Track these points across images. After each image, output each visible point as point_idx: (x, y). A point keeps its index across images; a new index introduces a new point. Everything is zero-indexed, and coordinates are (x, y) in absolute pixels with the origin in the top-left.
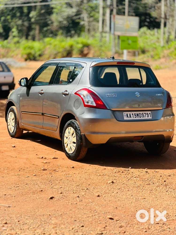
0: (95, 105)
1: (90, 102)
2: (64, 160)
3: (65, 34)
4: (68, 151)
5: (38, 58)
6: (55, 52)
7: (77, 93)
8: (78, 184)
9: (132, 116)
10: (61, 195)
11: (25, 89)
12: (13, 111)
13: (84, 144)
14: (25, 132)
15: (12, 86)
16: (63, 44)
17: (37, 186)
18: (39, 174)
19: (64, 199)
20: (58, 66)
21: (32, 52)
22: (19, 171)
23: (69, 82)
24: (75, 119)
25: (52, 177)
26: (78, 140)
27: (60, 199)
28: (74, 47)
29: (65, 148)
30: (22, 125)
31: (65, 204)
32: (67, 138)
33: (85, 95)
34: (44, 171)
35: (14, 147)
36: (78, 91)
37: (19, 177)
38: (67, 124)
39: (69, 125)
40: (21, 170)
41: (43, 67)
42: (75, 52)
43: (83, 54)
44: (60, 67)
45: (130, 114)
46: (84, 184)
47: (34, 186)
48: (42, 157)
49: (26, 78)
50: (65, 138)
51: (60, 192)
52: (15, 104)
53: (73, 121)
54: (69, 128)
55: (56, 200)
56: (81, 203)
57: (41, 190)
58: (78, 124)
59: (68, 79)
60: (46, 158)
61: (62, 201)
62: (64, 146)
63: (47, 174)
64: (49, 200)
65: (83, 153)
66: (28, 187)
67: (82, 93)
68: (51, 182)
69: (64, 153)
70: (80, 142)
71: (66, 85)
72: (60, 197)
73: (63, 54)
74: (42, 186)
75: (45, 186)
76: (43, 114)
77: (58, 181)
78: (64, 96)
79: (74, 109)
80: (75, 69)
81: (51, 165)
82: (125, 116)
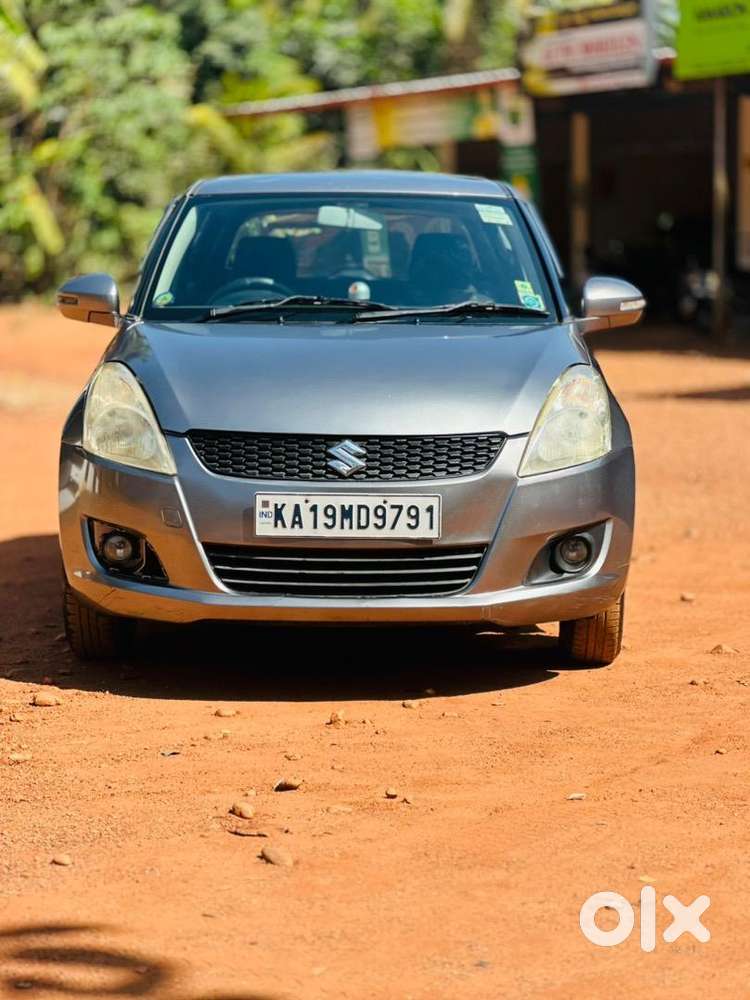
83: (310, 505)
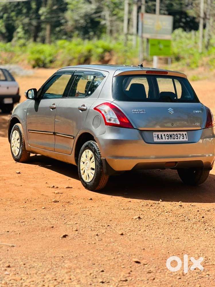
0: (118, 123)
1: (113, 120)
2: (80, 190)
3: (81, 35)
4: (84, 179)
5: (48, 65)
6: (69, 58)
7: (97, 108)
8: (97, 219)
9: (163, 137)
10: (77, 232)
11: (33, 102)
12: (18, 129)
13: (105, 170)
14: (32, 155)
15: (16, 98)
16: (80, 48)
17: (46, 221)
18: (50, 206)
19: (80, 237)
20: (74, 74)
21: (42, 57)
22: (25, 202)
23: (87, 95)
24: (94, 140)
25: (65, 210)
26: (97, 166)
27: (75, 238)
28: (93, 52)
29: (81, 176)
30: (29, 146)
31: (82, 243)
32: (83, 164)
33: (106, 111)
34: (56, 203)
35: (19, 173)
36: (98, 106)
37: (25, 210)
38: (84, 147)
39: (87, 148)
40: (27, 202)
41: (55, 76)
42: (94, 59)
43: (103, 61)
44: (76, 77)
45: (161, 135)
46: (104, 219)
47: (43, 221)
48: (52, 186)
49: (35, 90)
50: (81, 163)
51: (75, 229)
52: (21, 121)
53: (92, 142)
54: (87, 150)
55: (70, 238)
56: (101, 243)
57: (52, 226)
58: (98, 146)
59: (86, 91)
60: (58, 187)
61: (77, 240)
62: (80, 173)
63: (59, 207)
64: (62, 239)
65: (103, 182)
66: (36, 222)
67: (102, 108)
68: (64, 217)
69: (80, 181)
70: (99, 168)
71: (84, 98)
72: (75, 235)
73: (79, 60)
74: (53, 222)
75: (56, 221)
76: (54, 134)
77: (73, 215)
78: (81, 111)
79: (93, 128)
80: (95, 79)
81: (64, 195)
82: (155, 137)
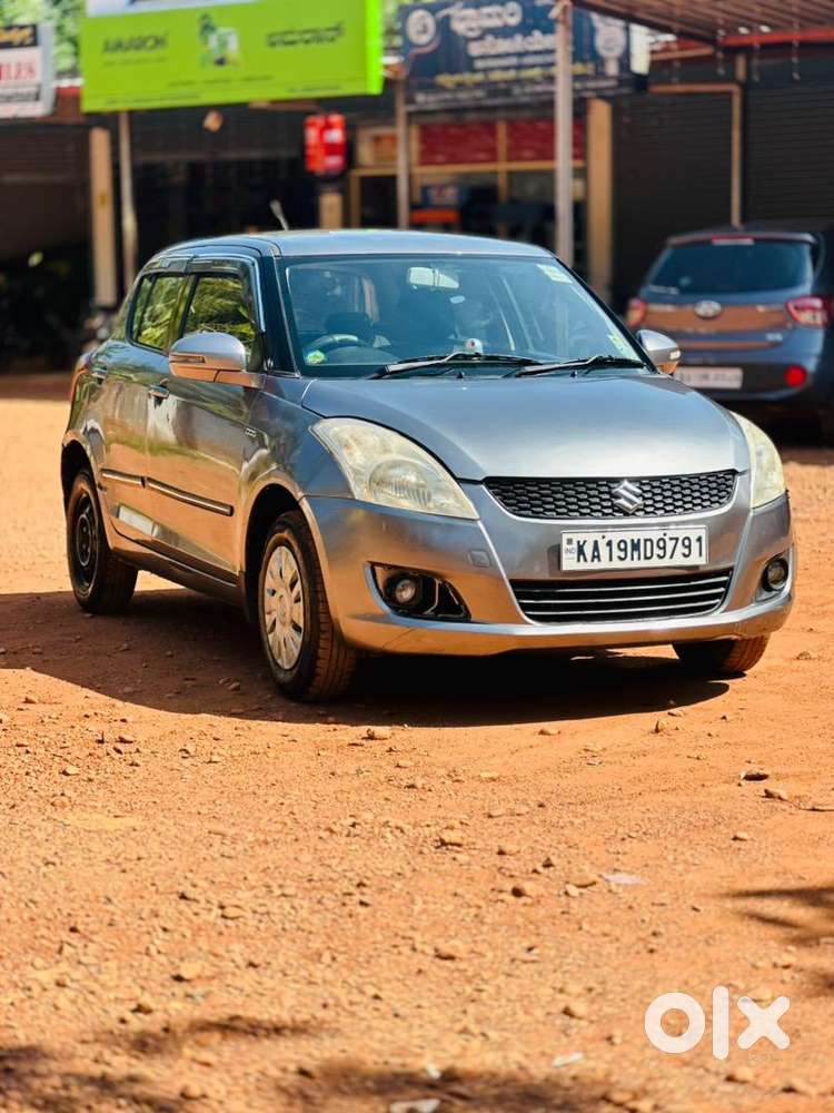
83: (606, 540)
